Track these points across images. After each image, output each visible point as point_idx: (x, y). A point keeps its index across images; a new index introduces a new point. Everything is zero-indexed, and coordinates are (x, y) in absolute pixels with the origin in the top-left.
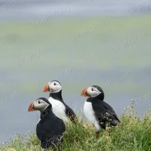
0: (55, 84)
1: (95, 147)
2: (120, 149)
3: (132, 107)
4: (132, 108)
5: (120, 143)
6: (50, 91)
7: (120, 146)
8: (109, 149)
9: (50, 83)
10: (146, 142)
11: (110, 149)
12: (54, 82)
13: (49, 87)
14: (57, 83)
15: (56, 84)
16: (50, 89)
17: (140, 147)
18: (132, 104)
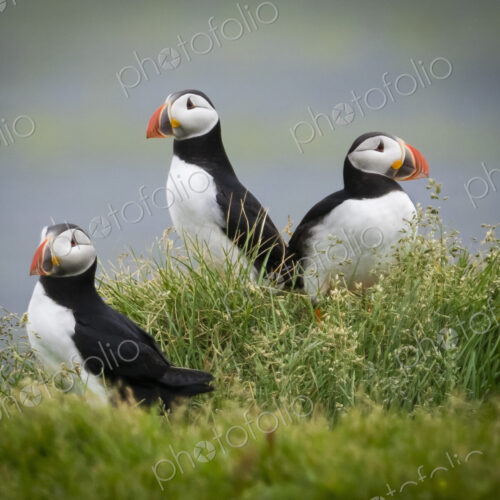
0: (190, 105)
1: (294, 368)
2: (389, 375)
3: (433, 212)
4: (435, 216)
5: (392, 351)
6: (174, 131)
7: (391, 365)
8: (350, 376)
9: (172, 104)
10: (492, 347)
11: (354, 378)
12: (184, 98)
13: (166, 117)
14: (197, 99)
15: (194, 103)
16: (173, 125)
17: (469, 370)
18: (433, 197)
